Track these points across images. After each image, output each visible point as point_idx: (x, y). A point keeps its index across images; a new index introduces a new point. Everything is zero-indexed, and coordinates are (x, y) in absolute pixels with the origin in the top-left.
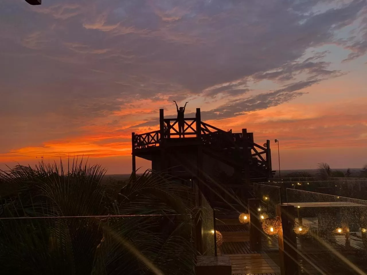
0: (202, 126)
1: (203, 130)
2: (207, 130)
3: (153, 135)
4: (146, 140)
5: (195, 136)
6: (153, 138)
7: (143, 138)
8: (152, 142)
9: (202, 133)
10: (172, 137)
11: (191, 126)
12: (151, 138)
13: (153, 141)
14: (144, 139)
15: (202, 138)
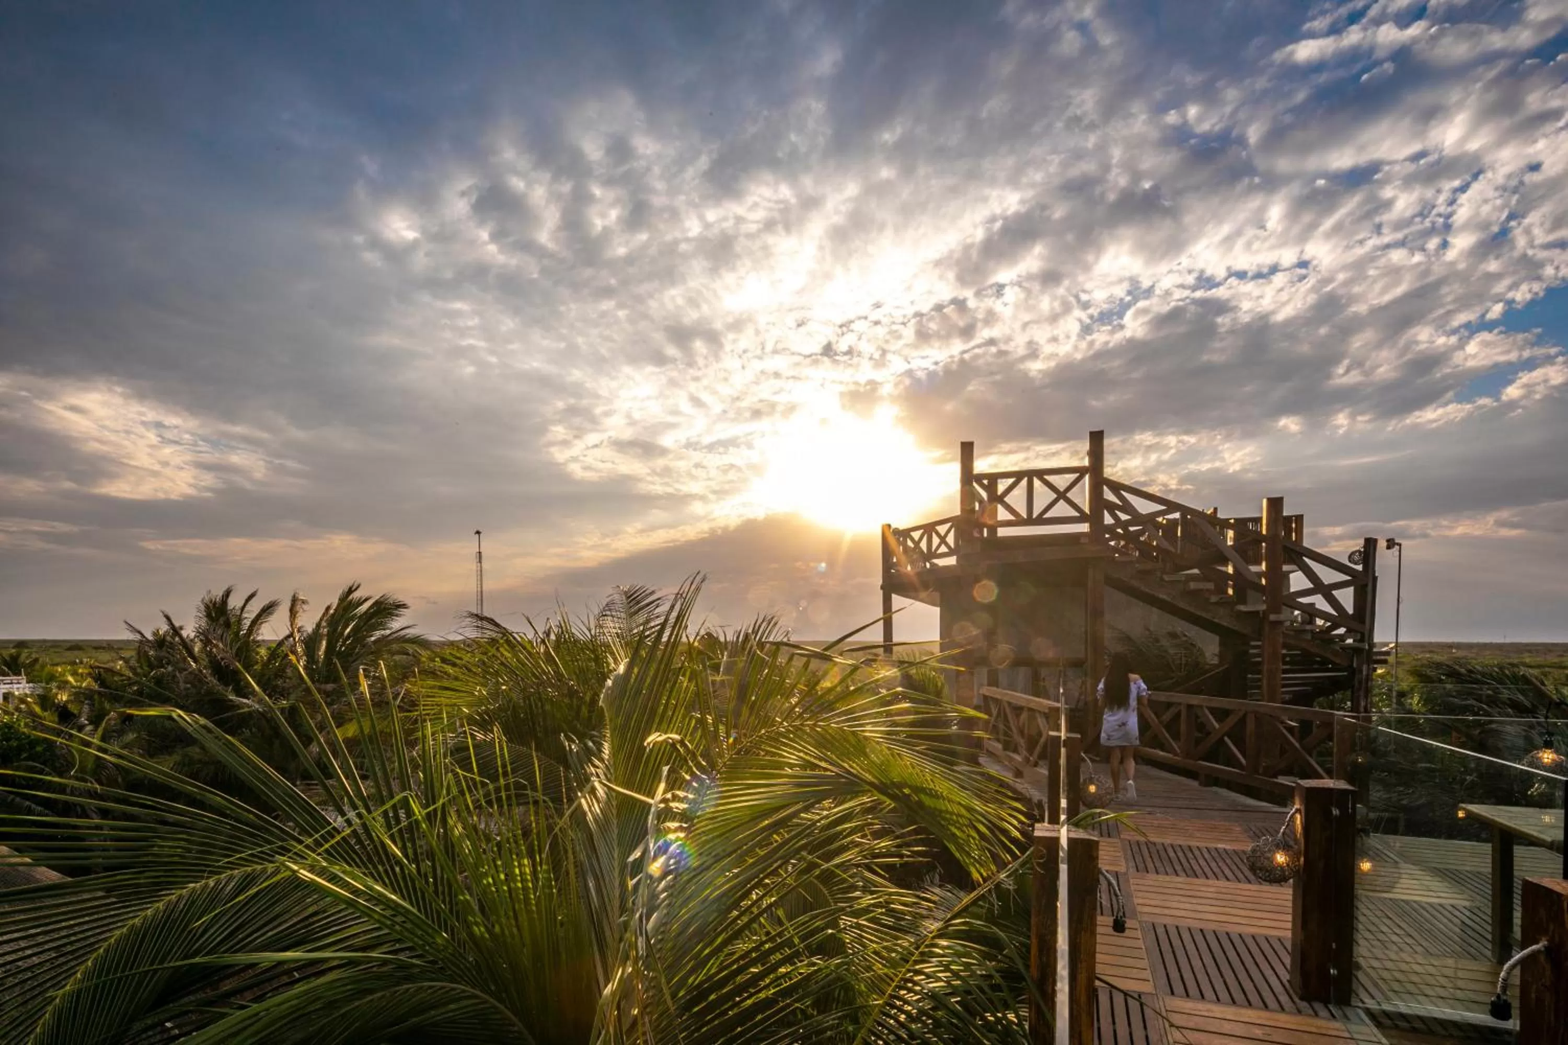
0: (1109, 495)
1: (1111, 508)
2: (1127, 507)
3: (942, 529)
4: (923, 545)
5: (1084, 528)
6: (943, 540)
7: (912, 540)
8: (939, 551)
9: (1108, 520)
10: (1002, 532)
11: (1069, 495)
12: (936, 541)
13: (943, 549)
14: (917, 543)
15: (1107, 536)
